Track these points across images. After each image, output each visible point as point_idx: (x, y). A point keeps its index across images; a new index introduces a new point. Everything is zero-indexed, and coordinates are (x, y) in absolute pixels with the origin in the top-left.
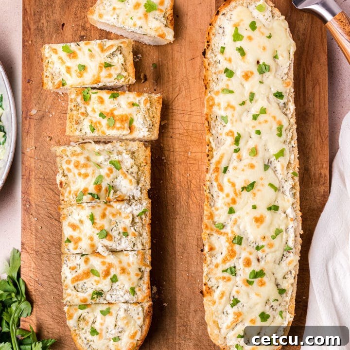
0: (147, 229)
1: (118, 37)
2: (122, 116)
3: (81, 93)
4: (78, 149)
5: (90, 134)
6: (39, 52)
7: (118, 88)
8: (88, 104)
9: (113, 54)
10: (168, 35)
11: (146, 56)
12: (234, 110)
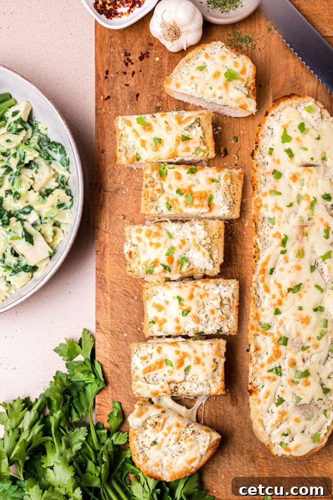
0: (234, 312)
1: (196, 108)
2: (201, 193)
3: (157, 168)
4: (154, 229)
5: (166, 212)
6: (112, 125)
7: (197, 163)
8: (164, 180)
9: (191, 127)
10: (251, 105)
11: (227, 129)
12: (282, 212)
